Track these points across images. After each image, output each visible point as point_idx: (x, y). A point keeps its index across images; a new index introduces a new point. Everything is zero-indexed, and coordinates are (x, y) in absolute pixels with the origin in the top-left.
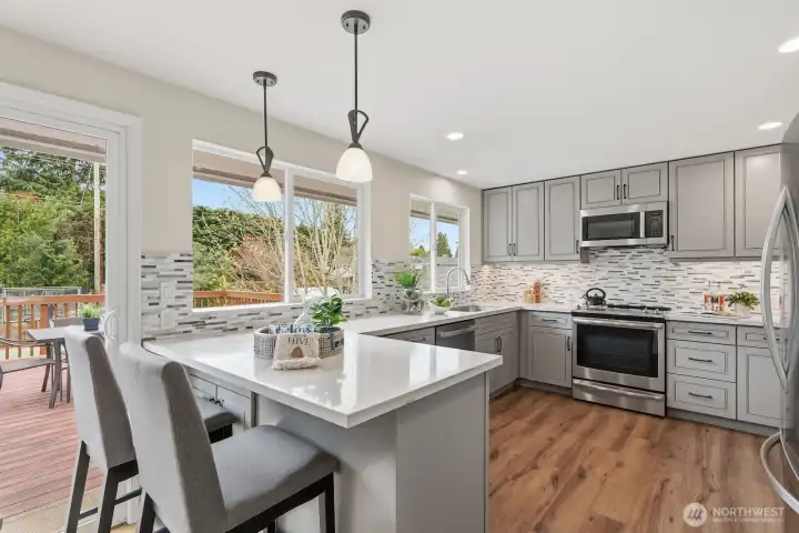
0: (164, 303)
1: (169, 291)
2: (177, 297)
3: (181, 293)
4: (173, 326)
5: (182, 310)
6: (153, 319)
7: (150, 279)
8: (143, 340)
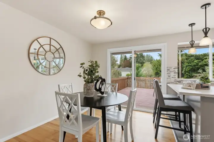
0: (171, 77)
1: (172, 74)
2: (174, 76)
3: (175, 75)
4: (173, 81)
5: (175, 78)
6: (169, 79)
7: (168, 72)
8: (167, 83)
